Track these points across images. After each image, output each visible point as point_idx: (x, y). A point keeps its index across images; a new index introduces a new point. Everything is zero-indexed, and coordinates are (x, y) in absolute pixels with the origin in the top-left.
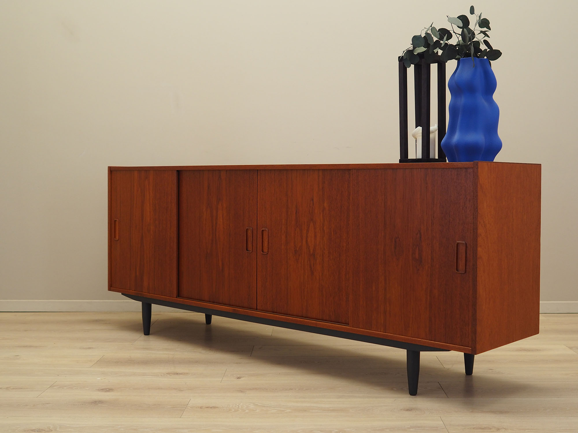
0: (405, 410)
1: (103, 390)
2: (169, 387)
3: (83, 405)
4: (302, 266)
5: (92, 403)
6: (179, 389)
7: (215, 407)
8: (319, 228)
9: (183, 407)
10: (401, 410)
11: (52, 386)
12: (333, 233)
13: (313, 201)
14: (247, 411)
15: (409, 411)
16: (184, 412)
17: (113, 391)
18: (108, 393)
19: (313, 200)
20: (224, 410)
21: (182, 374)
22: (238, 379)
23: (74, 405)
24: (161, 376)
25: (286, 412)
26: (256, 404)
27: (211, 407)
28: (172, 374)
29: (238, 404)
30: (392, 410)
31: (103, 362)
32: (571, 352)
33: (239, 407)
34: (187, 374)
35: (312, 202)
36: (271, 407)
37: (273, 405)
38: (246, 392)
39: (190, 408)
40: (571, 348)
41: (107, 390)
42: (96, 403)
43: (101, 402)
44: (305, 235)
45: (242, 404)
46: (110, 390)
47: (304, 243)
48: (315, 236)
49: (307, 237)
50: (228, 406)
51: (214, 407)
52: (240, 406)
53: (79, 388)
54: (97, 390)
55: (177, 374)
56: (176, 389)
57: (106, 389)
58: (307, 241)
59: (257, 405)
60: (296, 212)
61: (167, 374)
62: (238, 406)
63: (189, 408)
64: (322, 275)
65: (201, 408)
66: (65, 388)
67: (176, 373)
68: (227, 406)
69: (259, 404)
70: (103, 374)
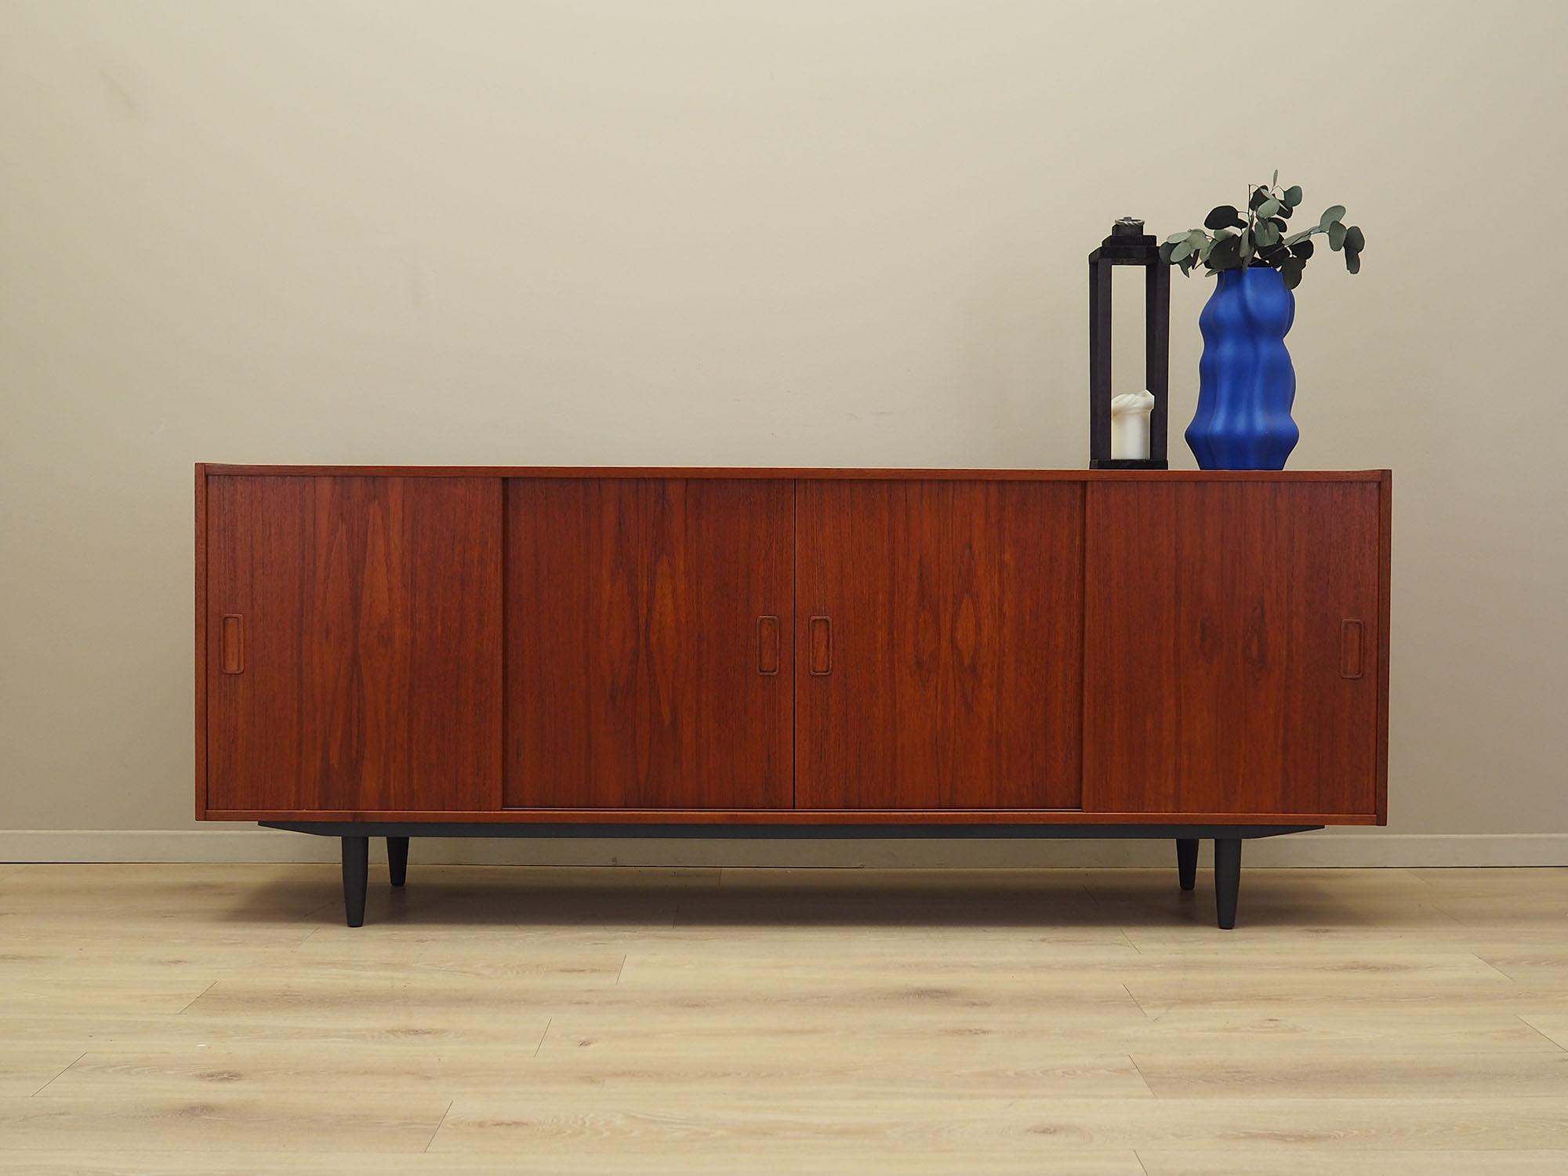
0: (1040, 1132)
1: (212, 1076)
2: (394, 1069)
3: (158, 1117)
4: (939, 696)
5: (184, 1111)
6: (423, 1075)
7: (518, 1124)
8: (989, 607)
9: (431, 1125)
10: (1029, 1131)
11: (72, 1067)
12: (1028, 618)
13: (971, 551)
14: (606, 1134)
15: (1051, 1133)
16: (436, 1137)
17: (240, 1079)
18: (228, 1086)
19: (971, 548)
20: (543, 1130)
21: (429, 1033)
22: (582, 1047)
23: (134, 1117)
24: (373, 1037)
25: (712, 1135)
26: (633, 1114)
27: (509, 1125)
28: (402, 1032)
29: (581, 1116)
30: (1002, 1132)
31: (215, 999)
32: (1493, 973)
33: (585, 1123)
34: (443, 1031)
35: (968, 550)
36: (672, 1123)
37: (678, 1119)
38: (604, 1081)
39: (452, 1127)
40: (1491, 962)
41: (225, 1076)
42: (194, 1111)
43: (206, 1109)
44: (948, 626)
45: (591, 1115)
46: (232, 1076)
47: (945, 643)
48: (978, 628)
49: (953, 629)
50: (555, 1121)
51: (515, 1123)
52: (587, 1120)
53: (146, 1072)
54: (197, 1076)
55: (416, 1032)
56: (413, 1074)
57: (223, 1073)
58: (953, 639)
59: (634, 1117)
60: (921, 575)
61: (388, 1032)
62: (582, 1119)
63: (448, 1125)
64: (997, 710)
65: (481, 1125)
66: (110, 1071)
67: (413, 1031)
68: (552, 1121)
69: (639, 1116)
70: (213, 1032)
